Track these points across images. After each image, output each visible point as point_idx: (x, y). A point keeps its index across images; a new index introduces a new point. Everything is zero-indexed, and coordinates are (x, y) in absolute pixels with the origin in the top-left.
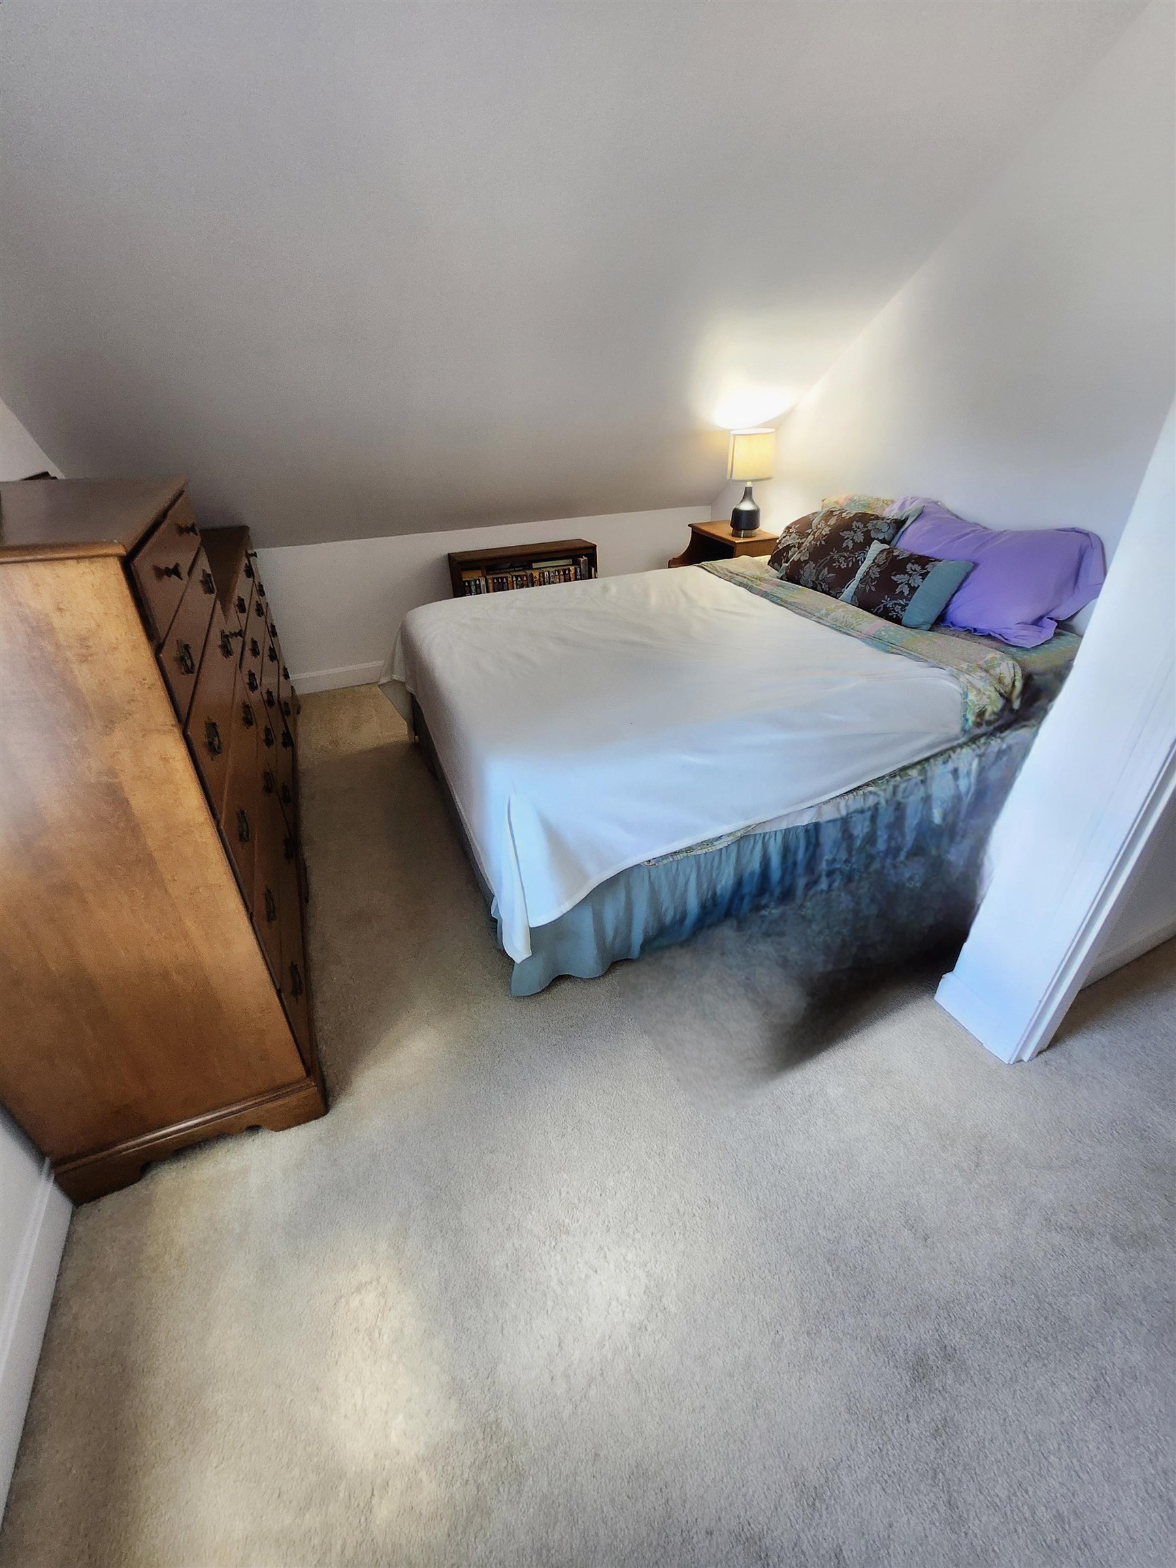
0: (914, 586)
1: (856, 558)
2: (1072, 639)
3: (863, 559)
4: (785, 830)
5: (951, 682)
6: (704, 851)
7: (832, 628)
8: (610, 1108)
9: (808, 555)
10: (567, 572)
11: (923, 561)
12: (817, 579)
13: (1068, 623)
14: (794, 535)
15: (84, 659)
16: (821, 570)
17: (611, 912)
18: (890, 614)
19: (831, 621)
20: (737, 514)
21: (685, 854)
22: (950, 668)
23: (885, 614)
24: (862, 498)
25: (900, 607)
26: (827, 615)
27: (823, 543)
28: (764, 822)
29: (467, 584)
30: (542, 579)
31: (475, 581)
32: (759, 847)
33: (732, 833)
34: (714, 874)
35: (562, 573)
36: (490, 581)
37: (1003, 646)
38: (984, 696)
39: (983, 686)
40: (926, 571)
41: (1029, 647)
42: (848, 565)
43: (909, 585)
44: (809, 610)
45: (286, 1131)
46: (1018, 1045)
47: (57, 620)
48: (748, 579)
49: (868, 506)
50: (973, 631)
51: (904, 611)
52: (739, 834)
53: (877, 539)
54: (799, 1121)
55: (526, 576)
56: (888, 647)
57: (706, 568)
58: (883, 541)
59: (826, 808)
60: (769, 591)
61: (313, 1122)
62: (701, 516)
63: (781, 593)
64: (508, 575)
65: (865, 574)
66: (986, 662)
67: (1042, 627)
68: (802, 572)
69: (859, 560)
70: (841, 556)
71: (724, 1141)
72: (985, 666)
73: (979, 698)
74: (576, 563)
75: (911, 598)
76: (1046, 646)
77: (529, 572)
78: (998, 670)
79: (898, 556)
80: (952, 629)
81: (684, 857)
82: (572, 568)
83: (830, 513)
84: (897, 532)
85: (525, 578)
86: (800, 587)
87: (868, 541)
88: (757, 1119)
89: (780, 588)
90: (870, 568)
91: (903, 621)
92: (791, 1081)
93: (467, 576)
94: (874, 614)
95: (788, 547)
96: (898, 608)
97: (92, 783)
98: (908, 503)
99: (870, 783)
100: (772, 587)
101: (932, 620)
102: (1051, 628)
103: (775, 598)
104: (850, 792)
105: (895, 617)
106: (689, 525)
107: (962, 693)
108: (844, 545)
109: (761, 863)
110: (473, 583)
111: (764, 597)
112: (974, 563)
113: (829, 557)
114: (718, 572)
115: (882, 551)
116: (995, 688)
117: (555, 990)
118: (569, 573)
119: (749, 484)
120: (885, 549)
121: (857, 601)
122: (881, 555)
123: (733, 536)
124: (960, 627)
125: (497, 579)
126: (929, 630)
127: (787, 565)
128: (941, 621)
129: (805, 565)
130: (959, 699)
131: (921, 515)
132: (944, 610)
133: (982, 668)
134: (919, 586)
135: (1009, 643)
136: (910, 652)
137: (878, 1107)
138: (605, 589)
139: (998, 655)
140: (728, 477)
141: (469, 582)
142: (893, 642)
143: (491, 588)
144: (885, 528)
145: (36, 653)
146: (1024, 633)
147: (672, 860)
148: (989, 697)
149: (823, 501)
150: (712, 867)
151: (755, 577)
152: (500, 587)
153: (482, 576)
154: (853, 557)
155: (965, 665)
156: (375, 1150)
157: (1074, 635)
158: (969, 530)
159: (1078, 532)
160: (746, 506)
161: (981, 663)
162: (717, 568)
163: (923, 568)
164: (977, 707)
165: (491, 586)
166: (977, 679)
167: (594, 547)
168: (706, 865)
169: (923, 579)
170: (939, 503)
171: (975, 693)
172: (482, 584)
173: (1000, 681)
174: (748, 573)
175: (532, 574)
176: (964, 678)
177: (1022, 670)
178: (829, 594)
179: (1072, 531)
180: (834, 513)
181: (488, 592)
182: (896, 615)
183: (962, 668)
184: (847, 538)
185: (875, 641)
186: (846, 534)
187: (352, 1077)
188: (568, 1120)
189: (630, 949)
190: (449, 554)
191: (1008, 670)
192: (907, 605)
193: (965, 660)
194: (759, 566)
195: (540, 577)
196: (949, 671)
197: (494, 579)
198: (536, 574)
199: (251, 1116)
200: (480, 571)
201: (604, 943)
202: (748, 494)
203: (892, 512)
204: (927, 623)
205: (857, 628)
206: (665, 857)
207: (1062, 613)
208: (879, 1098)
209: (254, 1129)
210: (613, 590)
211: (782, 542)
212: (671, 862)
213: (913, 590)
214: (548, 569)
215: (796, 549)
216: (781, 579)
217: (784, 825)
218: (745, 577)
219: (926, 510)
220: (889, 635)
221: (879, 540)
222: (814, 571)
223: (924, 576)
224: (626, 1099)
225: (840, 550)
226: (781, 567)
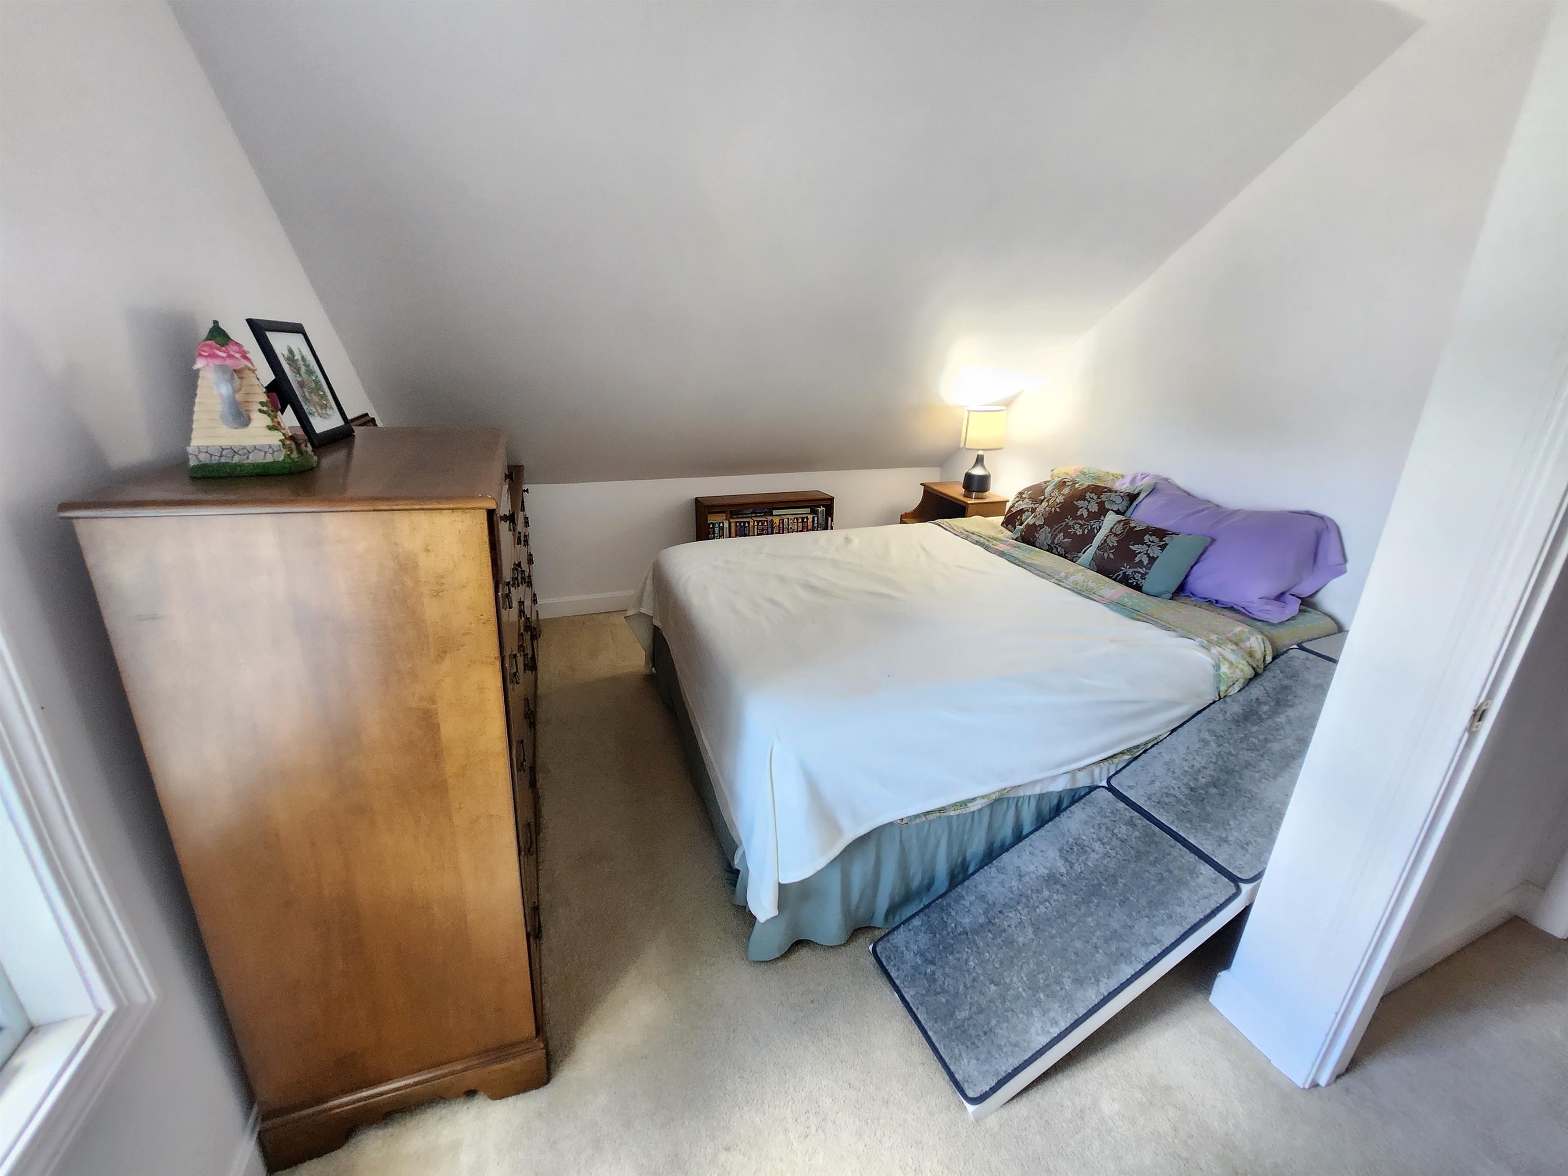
0: (1153, 557)
1: (1091, 526)
2: (1317, 617)
3: (1098, 528)
4: (1039, 795)
5: (1200, 652)
6: (958, 812)
7: (1073, 591)
8: (857, 1106)
9: (1043, 520)
10: (805, 520)
11: (1161, 534)
12: (1053, 542)
13: (1310, 600)
14: (1027, 500)
15: (436, 594)
16: (1057, 535)
17: (859, 872)
18: (1130, 581)
19: (1071, 584)
20: (969, 478)
21: (938, 814)
22: (1200, 639)
23: (1125, 581)
24: (1092, 471)
25: (1140, 575)
26: (1066, 577)
27: (1058, 510)
28: (1019, 786)
29: (711, 526)
30: (781, 525)
31: (720, 523)
32: (1012, 812)
33: (986, 795)
34: (965, 838)
35: (800, 520)
36: (733, 524)
37: (1247, 619)
38: (1237, 669)
39: (1236, 659)
40: (1164, 543)
41: (1276, 622)
42: (1083, 531)
43: (1148, 556)
44: (1048, 573)
45: (504, 1100)
46: (1313, 1065)
47: (422, 560)
48: (984, 538)
49: (1099, 478)
50: (1215, 602)
51: (1144, 579)
52: (994, 797)
53: (1112, 510)
54: (1072, 1142)
55: (767, 521)
56: (1135, 614)
57: (942, 525)
58: (1118, 512)
59: (1080, 775)
60: (1006, 551)
61: (534, 1092)
62: (931, 476)
63: (1017, 553)
64: (750, 520)
65: (1103, 542)
66: (1235, 635)
67: (1284, 602)
68: (1037, 535)
69: (1094, 528)
70: (1076, 523)
71: (988, 1161)
72: (1234, 639)
73: (1232, 671)
74: (814, 512)
75: (1151, 567)
76: (1291, 621)
77: (769, 518)
78: (1248, 644)
79: (1135, 527)
80: (1192, 599)
81: (937, 817)
82: (810, 517)
83: (1062, 484)
84: (1131, 504)
85: (766, 524)
86: (1037, 549)
87: (1103, 511)
88: (1023, 1135)
89: (1016, 549)
90: (1107, 536)
91: (1144, 589)
92: (1059, 1090)
93: (712, 519)
94: (1113, 580)
95: (1022, 511)
96: (1137, 576)
97: (412, 708)
98: (1139, 478)
99: (1126, 751)
100: (1009, 548)
101: (1174, 590)
102: (1294, 606)
103: (1013, 558)
104: (1106, 759)
105: (1135, 584)
106: (921, 484)
107: (1214, 664)
108: (1079, 513)
109: (1013, 829)
110: (717, 525)
111: (1001, 557)
112: (1211, 538)
113: (1064, 523)
114: (954, 530)
115: (1119, 522)
116: (1248, 662)
117: (794, 957)
118: (807, 522)
119: (981, 453)
120: (1121, 521)
121: (1095, 566)
122: (1118, 525)
123: (964, 496)
124: (1201, 598)
125: (740, 523)
126: (1170, 599)
127: (1022, 527)
128: (1181, 591)
129: (1041, 529)
130: (1212, 671)
131: (1153, 491)
132: (1183, 580)
133: (1231, 641)
134: (1158, 557)
135: (1253, 616)
136: (1155, 620)
137: (1161, 1131)
138: (848, 540)
139: (1246, 629)
140: (962, 445)
141: (713, 524)
142: (1137, 609)
143: (733, 534)
144: (1119, 500)
145: (397, 587)
146: (1268, 607)
147: (925, 819)
148: (1242, 671)
149: (1052, 471)
150: (964, 830)
151: (991, 537)
152: (742, 532)
153: (726, 520)
154: (1088, 525)
155: (1214, 637)
156: (599, 1134)
157: (1319, 612)
158: (1200, 507)
159: (1312, 515)
160: (978, 471)
161: (1230, 635)
162: (953, 526)
163: (1161, 540)
164: (1231, 680)
165: (733, 529)
166: (1228, 652)
167: (832, 499)
168: (958, 827)
169: (1162, 550)
170: (1169, 480)
171: (1227, 665)
172: (725, 526)
173: (1251, 655)
174: (983, 532)
175: (772, 520)
176: (1215, 650)
177: (1272, 645)
178: (1066, 558)
179: (1307, 514)
180: (1067, 484)
181: (730, 537)
182: (1137, 582)
183: (1211, 639)
184: (1082, 507)
185: (1117, 606)
186: (1080, 503)
187: (577, 1041)
188: (811, 1117)
189: (873, 914)
190: (696, 498)
191: (1256, 643)
192: (1147, 573)
193: (1214, 632)
194: (993, 527)
195: (779, 523)
196: (1199, 642)
197: (736, 522)
198: (776, 520)
199: (471, 1078)
200: (725, 515)
201: (849, 906)
202: (979, 460)
203: (1123, 486)
204: (1167, 592)
205: (1100, 592)
206: (917, 816)
207: (1305, 590)
208: (1160, 1120)
209: (471, 1093)
210: (856, 542)
211: (1016, 506)
212: (924, 821)
213: (1152, 560)
214: (788, 516)
215: (1030, 513)
216: (1016, 540)
217: (1037, 790)
218: (981, 537)
219: (1158, 487)
220: (1132, 602)
221: (1114, 511)
222: (1050, 535)
223: (1163, 548)
224: (875, 1096)
225: (1075, 517)
226: (1015, 528)
